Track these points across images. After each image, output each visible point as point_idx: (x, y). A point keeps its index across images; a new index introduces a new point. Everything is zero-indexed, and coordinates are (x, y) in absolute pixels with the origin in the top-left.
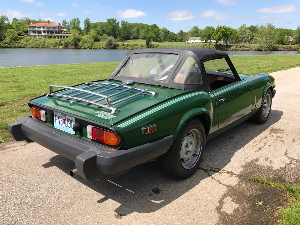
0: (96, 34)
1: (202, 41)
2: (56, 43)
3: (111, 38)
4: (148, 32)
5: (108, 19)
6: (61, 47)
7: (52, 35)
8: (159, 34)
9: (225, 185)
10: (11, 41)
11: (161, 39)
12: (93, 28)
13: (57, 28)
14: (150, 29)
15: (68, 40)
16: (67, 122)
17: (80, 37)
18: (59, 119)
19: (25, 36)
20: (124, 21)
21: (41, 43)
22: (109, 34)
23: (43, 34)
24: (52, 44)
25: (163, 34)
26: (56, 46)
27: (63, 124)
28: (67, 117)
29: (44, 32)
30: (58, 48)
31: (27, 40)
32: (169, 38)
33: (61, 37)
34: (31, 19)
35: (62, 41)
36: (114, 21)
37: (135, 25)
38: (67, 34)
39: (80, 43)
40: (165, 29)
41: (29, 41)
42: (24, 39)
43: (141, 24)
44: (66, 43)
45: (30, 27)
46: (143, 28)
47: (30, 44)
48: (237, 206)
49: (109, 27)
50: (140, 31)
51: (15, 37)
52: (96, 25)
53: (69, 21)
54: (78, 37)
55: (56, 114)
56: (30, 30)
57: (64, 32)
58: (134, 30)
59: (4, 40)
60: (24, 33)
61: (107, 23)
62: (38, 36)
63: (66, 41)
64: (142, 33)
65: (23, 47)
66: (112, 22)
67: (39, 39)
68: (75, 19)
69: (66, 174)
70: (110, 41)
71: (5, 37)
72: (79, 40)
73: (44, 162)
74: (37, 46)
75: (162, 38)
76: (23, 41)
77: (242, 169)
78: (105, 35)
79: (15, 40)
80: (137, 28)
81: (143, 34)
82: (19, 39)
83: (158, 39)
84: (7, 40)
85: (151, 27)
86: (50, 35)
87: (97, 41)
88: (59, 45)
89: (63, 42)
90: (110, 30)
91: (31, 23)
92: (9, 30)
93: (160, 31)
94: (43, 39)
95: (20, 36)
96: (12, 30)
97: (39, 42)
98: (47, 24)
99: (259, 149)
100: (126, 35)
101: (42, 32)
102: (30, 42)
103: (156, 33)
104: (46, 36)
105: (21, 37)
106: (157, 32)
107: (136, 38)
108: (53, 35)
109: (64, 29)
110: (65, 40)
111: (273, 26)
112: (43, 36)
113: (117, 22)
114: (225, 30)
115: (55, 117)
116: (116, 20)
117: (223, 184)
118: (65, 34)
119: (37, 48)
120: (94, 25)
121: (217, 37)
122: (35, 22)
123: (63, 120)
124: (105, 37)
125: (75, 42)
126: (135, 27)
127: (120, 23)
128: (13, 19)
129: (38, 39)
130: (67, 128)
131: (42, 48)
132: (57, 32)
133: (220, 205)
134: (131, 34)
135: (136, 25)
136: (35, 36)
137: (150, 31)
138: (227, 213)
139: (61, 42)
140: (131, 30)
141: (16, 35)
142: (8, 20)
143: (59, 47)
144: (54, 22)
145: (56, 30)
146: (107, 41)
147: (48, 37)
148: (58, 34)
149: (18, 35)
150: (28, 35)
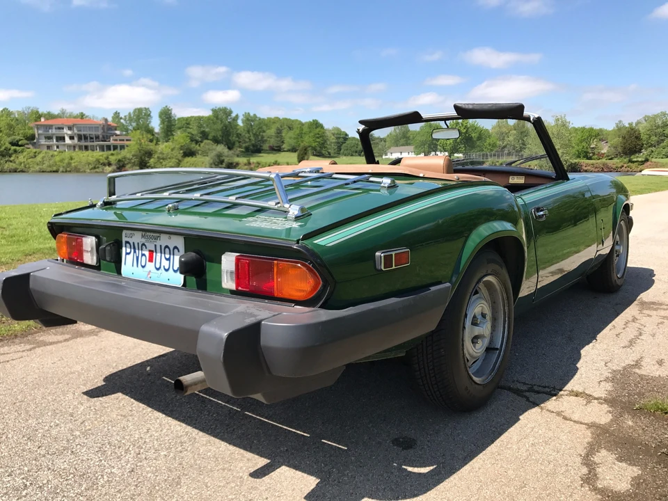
0: (188, 141)
1: (417, 154)
2: (98, 161)
3: (221, 148)
4: (301, 137)
5: (212, 110)
6: (108, 169)
7: (89, 144)
8: (325, 141)
9: (581, 423)
11: (330, 151)
12: (180, 128)
13: (100, 128)
14: (306, 129)
15: (125, 153)
16: (159, 254)
17: (152, 146)
18: (135, 252)
19: (26, 146)
20: (249, 113)
21: (62, 161)
22: (216, 141)
23: (68, 141)
24: (89, 164)
25: (334, 141)
26: (98, 168)
27: (148, 263)
28: (158, 243)
29: (72, 138)
30: (103, 172)
31: (32, 154)
32: (347, 150)
33: (109, 148)
34: (42, 110)
35: (110, 157)
36: (227, 112)
37: (272, 121)
38: (123, 140)
39: (152, 160)
40: (338, 129)
41: (35, 156)
42: (25, 153)
43: (286, 119)
44: (119, 161)
45: (38, 127)
46: (290, 128)
47: (38, 164)
48: (635, 471)
49: (215, 127)
50: (283, 135)
51: (3, 148)
52: (187, 122)
53: (127, 114)
54: (148, 147)
55: (128, 239)
56: (39, 134)
57: (115, 137)
58: (272, 132)
60: (26, 139)
61: (212, 118)
62: (58, 147)
63: (120, 157)
64: (289, 138)
65: (22, 171)
66: (222, 115)
67: (60, 152)
68: (140, 110)
69: (150, 409)
70: (219, 155)
72: (150, 154)
73: (85, 385)
74: (55, 169)
75: (332, 148)
76: (21, 158)
77: (609, 386)
78: (207, 144)
79: (3, 156)
80: (278, 129)
81: (290, 141)
82: (12, 154)
83: (324, 152)
85: (307, 126)
86: (83, 143)
87: (189, 156)
88: (104, 164)
89: (113, 159)
90: (219, 133)
91: (43, 120)
93: (328, 134)
94: (68, 153)
95: (15, 147)
97: (57, 159)
98: (79, 121)
99: (630, 342)
100: (253, 142)
101: (67, 139)
102: (39, 158)
103: (318, 138)
104: (74, 147)
105: (18, 148)
106: (320, 137)
107: (277, 149)
108: (92, 143)
109: (116, 130)
110: (118, 154)
111: (568, 120)
112: (69, 146)
113: (233, 115)
114: (467, 131)
115: (124, 249)
116: (231, 112)
117: (575, 421)
118: (118, 142)
119: (54, 172)
120: (184, 122)
121: (450, 144)
122: (50, 116)
123: (147, 253)
124: (207, 147)
125: (141, 158)
126: (273, 126)
127: (241, 117)
129: (56, 153)
130: (160, 271)
131: (66, 171)
132: (101, 136)
133: (590, 472)
134: (264, 141)
135: (274, 123)
136: (49, 147)
137: (305, 133)
138: (616, 490)
139: (108, 158)
140: (264, 132)
141: (9, 146)
143: (103, 169)
144: (93, 117)
145: (97, 133)
146: (213, 154)
147: (80, 148)
148: (102, 141)
149: (13, 144)
150: (34, 144)
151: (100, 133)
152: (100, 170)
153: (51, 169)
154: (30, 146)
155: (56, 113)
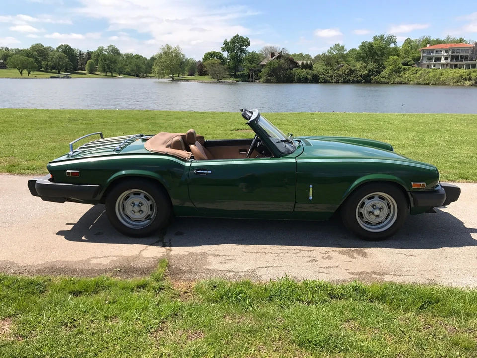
2: (461, 76)
6: (468, 83)
10: (390, 74)
13: (470, 50)
19: (413, 65)
21: (433, 76)
23: (443, 61)
24: (454, 78)
26: (460, 81)
29: (446, 58)
30: (463, 85)
31: (415, 71)
33: (473, 66)
34: (434, 38)
35: (472, 73)
41: (417, 73)
42: (411, 70)
45: (424, 51)
47: (417, 78)
51: (397, 67)
56: (423, 57)
59: (382, 73)
60: (414, 60)
62: (434, 66)
65: (406, 83)
67: (434, 69)
71: (384, 68)
74: (428, 82)
76: (407, 74)
79: (396, 72)
82: (402, 71)
84: (385, 72)
86: (454, 62)
88: (465, 79)
89: (474, 74)
91: (428, 45)
92: (391, 57)
94: (440, 70)
95: (405, 66)
96: (396, 57)
97: (431, 74)
98: (455, 46)
101: (443, 59)
102: (418, 74)
104: (447, 65)
105: (407, 67)
108: (461, 63)
112: (443, 64)
119: (426, 84)
122: (438, 42)
128: (406, 41)
131: (435, 84)
132: (469, 57)
136: (428, 66)
139: (470, 74)
141: (401, 65)
142: (395, 42)
143: (464, 83)
144: (469, 41)
145: (467, 54)
147: (451, 66)
148: (469, 60)
149: (404, 64)
150: (418, 64)
151: (469, 54)
152: (462, 83)
153: (425, 82)
154: (416, 65)
155: (442, 39)
